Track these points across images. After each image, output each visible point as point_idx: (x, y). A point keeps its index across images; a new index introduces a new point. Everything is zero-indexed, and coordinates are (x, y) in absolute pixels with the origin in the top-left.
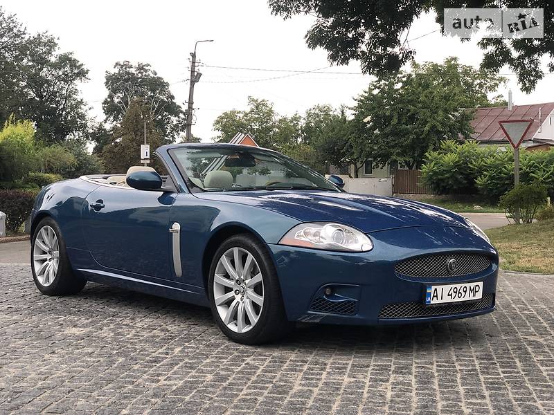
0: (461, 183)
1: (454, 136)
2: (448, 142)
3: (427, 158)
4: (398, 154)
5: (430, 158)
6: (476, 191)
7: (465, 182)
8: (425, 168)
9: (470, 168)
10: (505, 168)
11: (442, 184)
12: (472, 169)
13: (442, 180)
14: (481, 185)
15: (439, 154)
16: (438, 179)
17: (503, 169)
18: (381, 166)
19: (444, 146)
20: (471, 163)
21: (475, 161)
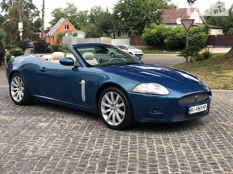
0: (158, 41)
1: (155, 22)
2: (153, 24)
3: (144, 31)
4: (132, 29)
5: (146, 31)
6: (164, 44)
7: (160, 41)
8: (143, 35)
9: (162, 35)
10: (176, 35)
11: (151, 42)
12: (162, 36)
13: (151, 40)
14: (166, 42)
15: (150, 29)
16: (149, 40)
17: (175, 36)
18: (125, 33)
19: (151, 26)
20: (162, 33)
21: (164, 32)
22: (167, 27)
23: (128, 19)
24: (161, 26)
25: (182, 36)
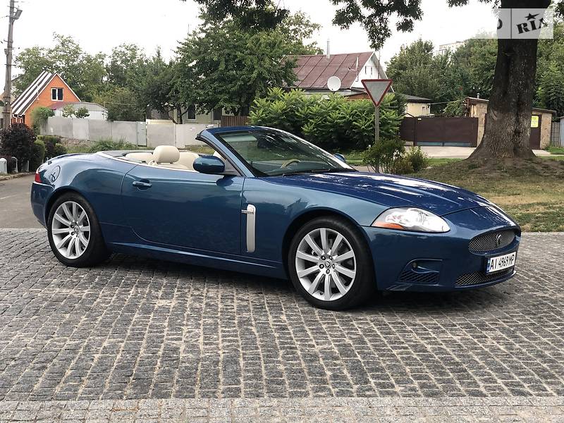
1: (279, 84)
2: (275, 89)
7: (292, 129)
9: (296, 115)
12: (299, 117)
14: (308, 132)
17: (328, 117)
18: (206, 111)
19: (270, 93)
20: (298, 111)
21: (301, 109)
22: (307, 97)
23: (215, 75)
24: (293, 95)
25: (345, 118)
